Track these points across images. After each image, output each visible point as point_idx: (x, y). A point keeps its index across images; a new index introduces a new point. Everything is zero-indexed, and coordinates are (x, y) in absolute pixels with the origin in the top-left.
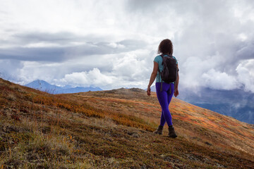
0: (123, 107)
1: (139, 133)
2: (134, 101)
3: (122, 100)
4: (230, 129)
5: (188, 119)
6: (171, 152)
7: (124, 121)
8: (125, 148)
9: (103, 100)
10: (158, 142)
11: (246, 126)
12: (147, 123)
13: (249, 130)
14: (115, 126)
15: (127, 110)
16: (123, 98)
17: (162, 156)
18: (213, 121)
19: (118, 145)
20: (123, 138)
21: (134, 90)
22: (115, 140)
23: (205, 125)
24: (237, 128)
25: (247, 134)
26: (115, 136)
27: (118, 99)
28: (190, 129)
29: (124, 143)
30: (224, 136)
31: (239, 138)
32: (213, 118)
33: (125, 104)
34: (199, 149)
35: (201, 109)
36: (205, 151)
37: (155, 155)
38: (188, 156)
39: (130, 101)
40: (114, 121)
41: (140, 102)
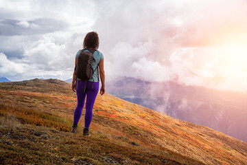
0: (37, 102)
1: (49, 133)
2: (51, 95)
3: (36, 94)
4: (162, 127)
5: (116, 116)
6: (85, 155)
7: (32, 119)
8: (27, 152)
9: (11, 94)
10: (72, 143)
11: (178, 123)
12: (63, 122)
13: (182, 128)
14: (19, 125)
15: (42, 105)
16: (38, 91)
17: (74, 159)
18: (143, 118)
19: (19, 148)
20: (26, 140)
21: (51, 81)
22: (15, 143)
23: (135, 123)
24: (169, 125)
25: (180, 133)
26: (16, 138)
27: (30, 93)
28: (118, 128)
29: (27, 146)
30: (155, 136)
31: (172, 137)
32: (143, 115)
33: (40, 98)
34: (120, 149)
35: (130, 104)
36: (126, 152)
37: (64, 159)
38: (105, 158)
39: (47, 95)
40: (19, 119)
41: (58, 97)
